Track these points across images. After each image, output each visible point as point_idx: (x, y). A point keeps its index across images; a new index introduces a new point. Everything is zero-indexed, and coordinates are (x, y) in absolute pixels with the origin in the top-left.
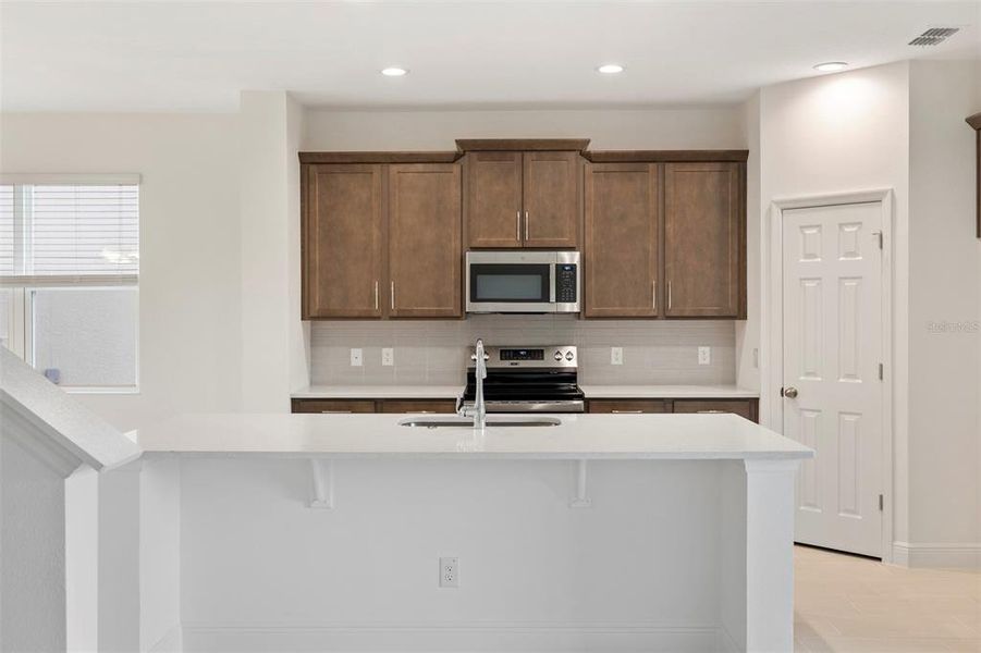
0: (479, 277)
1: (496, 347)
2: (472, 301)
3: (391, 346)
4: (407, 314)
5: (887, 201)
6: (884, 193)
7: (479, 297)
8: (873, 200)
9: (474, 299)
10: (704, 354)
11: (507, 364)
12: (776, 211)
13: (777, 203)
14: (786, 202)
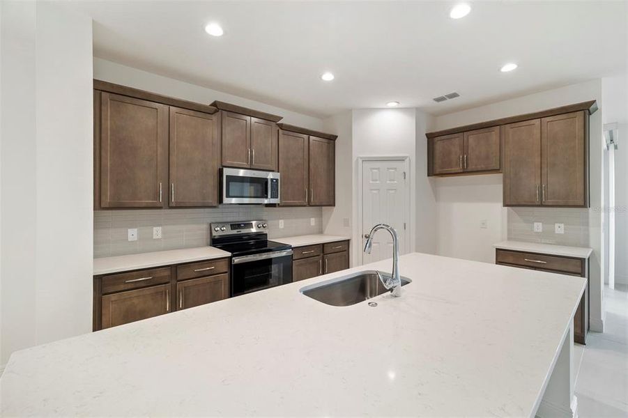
0: (230, 183)
1: (228, 222)
2: (227, 197)
3: (159, 225)
4: (182, 205)
5: (407, 159)
6: (406, 157)
7: (230, 195)
8: (402, 160)
9: (228, 196)
10: (313, 221)
11: (235, 232)
12: (360, 161)
13: (361, 158)
14: (365, 158)
